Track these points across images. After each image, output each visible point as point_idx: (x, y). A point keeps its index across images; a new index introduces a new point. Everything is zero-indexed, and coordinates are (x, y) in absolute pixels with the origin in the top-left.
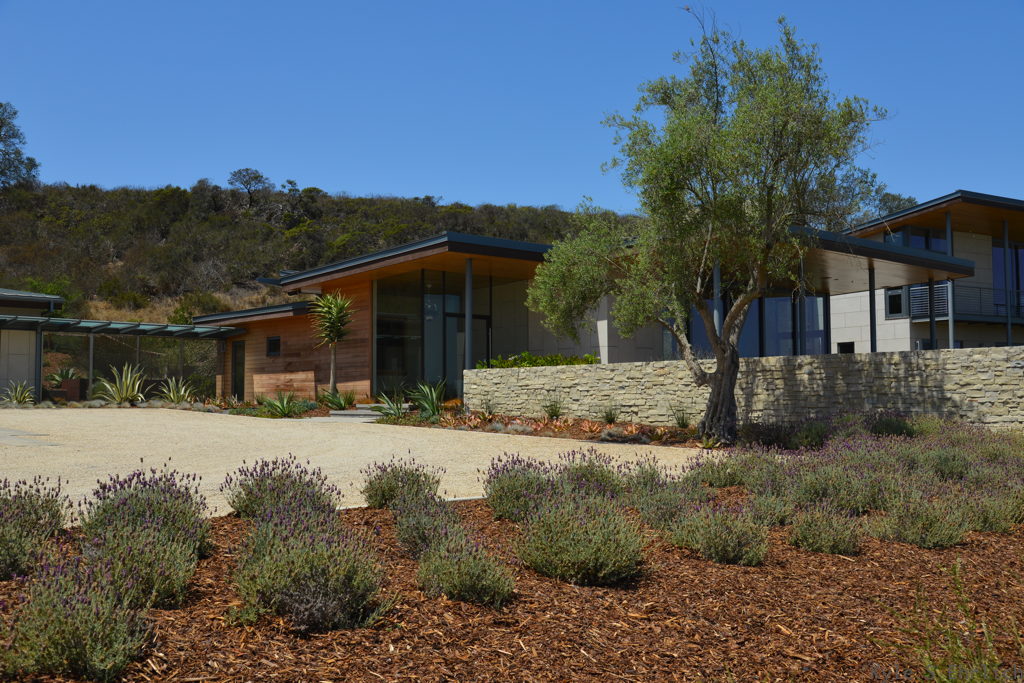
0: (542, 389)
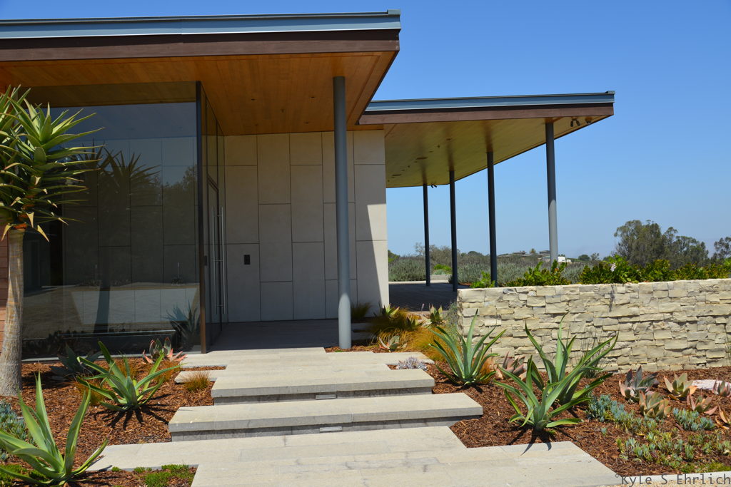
0: (668, 320)
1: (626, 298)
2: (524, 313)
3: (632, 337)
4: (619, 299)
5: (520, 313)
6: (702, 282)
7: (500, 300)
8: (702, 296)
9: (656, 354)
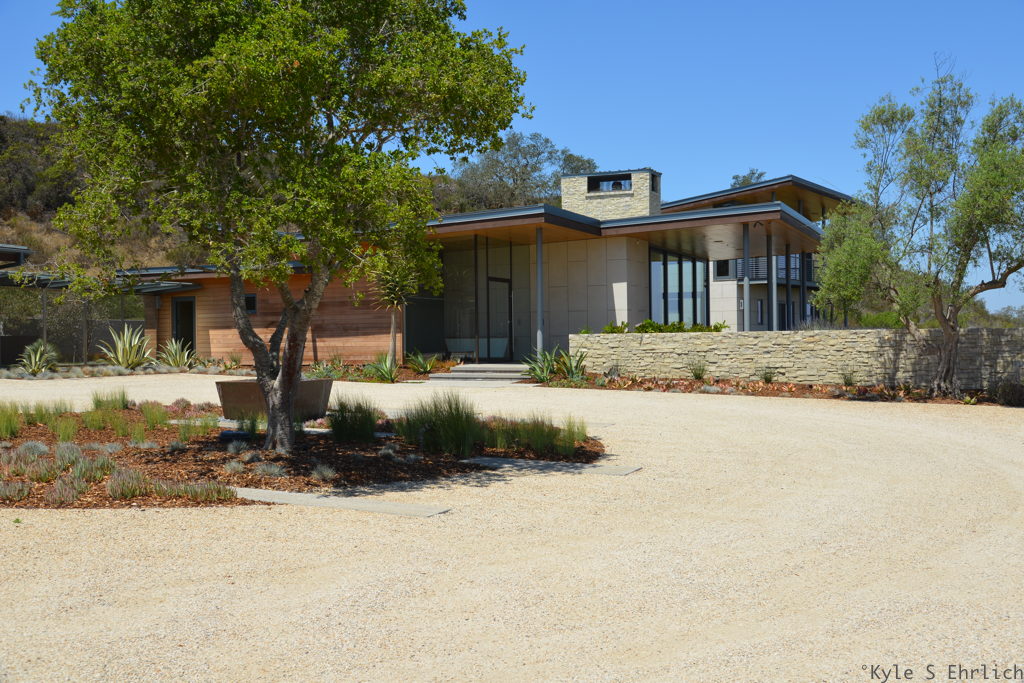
1: (649, 340)
2: (599, 346)
3: (652, 360)
4: (645, 341)
5: (595, 346)
6: (693, 334)
7: (587, 339)
8: (691, 341)
9: (666, 370)
